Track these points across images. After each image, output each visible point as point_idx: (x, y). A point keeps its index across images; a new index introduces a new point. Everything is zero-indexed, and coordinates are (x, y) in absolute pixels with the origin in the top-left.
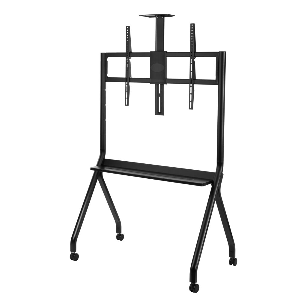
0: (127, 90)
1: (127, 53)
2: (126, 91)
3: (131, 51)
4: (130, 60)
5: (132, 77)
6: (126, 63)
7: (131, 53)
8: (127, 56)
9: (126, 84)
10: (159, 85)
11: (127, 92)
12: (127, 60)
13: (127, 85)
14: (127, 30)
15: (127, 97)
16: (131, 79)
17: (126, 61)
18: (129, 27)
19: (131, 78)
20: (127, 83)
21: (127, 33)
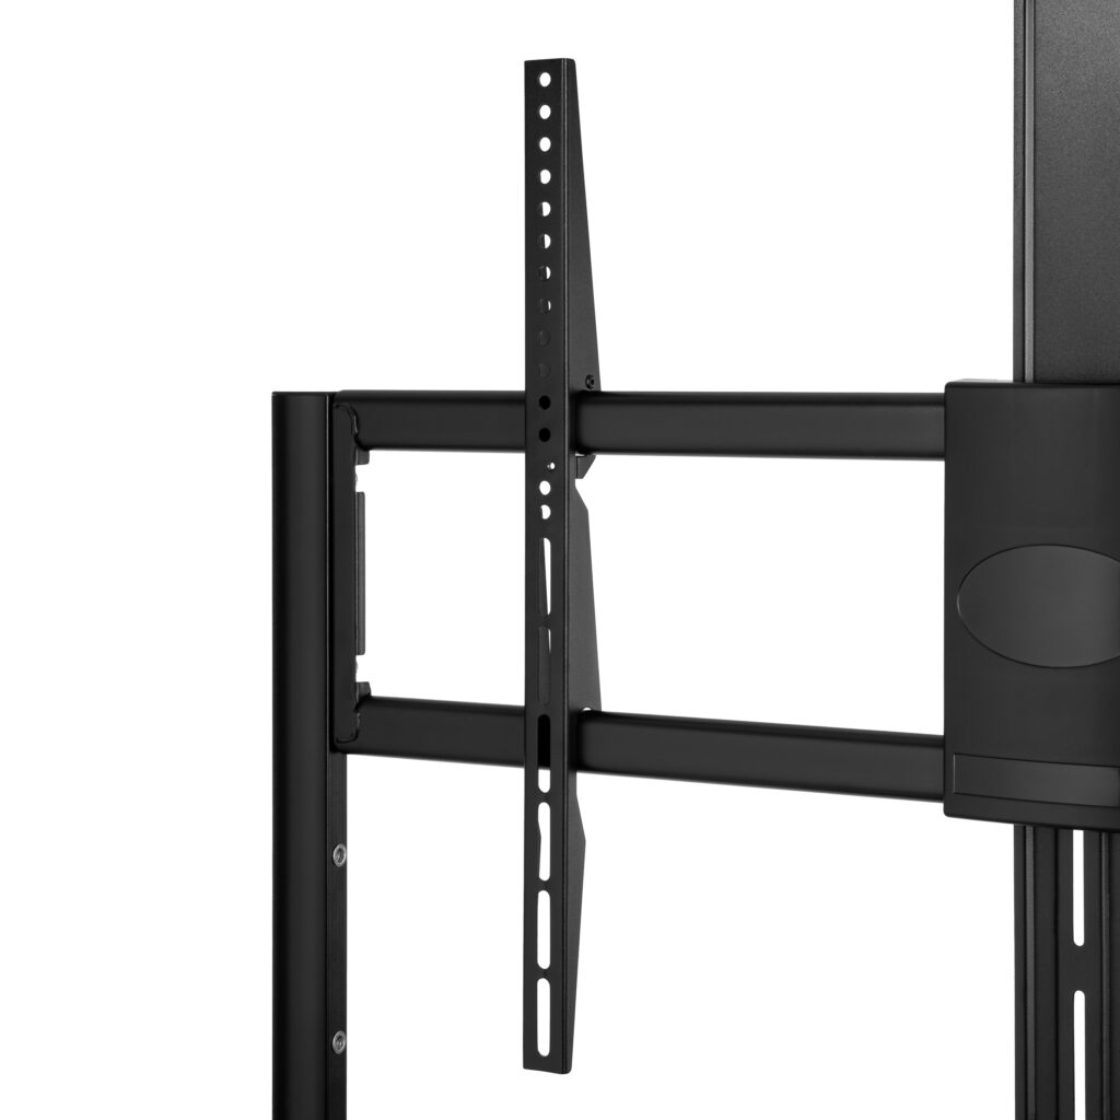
0: (545, 873)
1: (545, 402)
2: (532, 885)
3: (593, 377)
4: (580, 485)
5: (609, 704)
6: (535, 530)
7: (590, 396)
8: (545, 435)
9: (532, 797)
10: (1078, 837)
11: (544, 899)
12: (545, 488)
13: (544, 811)
14: (545, 112)
15: (544, 960)
16: (592, 730)
17: (533, 500)
18: (563, 70)
19: (599, 716)
20: (544, 779)
21: (545, 144)
